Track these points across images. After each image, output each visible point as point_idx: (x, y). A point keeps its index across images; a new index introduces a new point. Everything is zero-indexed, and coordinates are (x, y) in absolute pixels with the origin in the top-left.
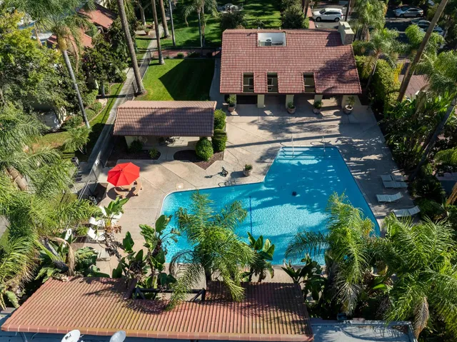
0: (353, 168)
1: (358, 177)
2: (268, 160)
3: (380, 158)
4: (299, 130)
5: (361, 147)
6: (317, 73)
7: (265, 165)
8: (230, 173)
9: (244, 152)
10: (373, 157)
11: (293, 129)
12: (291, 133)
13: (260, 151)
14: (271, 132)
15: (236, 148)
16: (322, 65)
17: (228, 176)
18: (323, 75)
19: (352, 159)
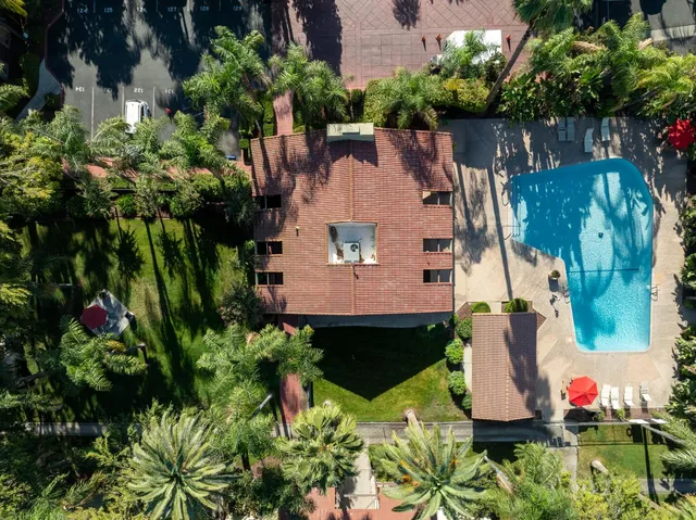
0: (544, 166)
1: (557, 163)
2: (533, 254)
3: (527, 133)
4: (481, 217)
5: (510, 149)
6: (423, 186)
7: (540, 257)
8: (551, 293)
9: (520, 279)
10: (527, 140)
11: (477, 223)
12: (486, 226)
13: (516, 263)
14: (484, 250)
15: (513, 289)
16: (410, 177)
17: (556, 294)
18: (425, 177)
19: (530, 163)
